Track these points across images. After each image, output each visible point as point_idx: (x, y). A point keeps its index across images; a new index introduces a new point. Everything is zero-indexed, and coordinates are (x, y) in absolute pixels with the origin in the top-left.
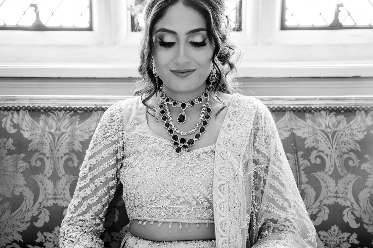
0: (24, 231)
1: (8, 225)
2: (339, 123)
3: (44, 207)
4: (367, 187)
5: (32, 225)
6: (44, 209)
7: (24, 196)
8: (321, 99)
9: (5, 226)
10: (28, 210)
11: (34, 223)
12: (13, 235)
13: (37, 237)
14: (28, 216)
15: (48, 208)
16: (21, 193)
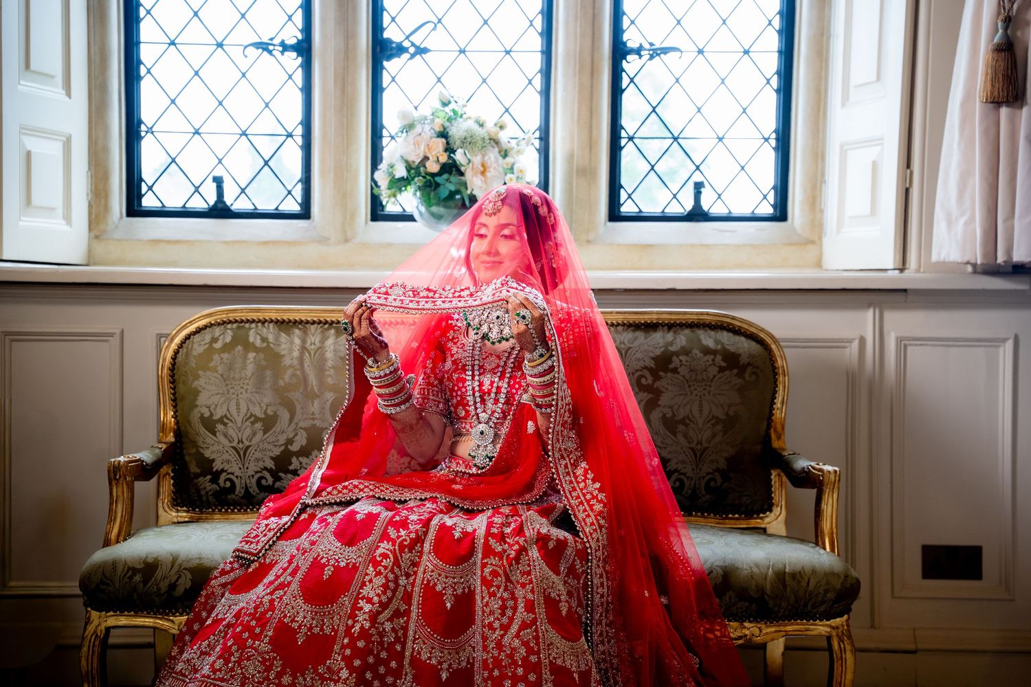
0: (277, 456)
1: (258, 450)
2: (636, 339)
3: (301, 428)
4: (660, 406)
5: (286, 448)
6: (301, 431)
7: (278, 416)
8: (617, 313)
9: (256, 450)
10: (283, 432)
11: (289, 447)
12: (264, 461)
13: (291, 464)
14: (282, 439)
15: (305, 429)
16: (275, 412)
